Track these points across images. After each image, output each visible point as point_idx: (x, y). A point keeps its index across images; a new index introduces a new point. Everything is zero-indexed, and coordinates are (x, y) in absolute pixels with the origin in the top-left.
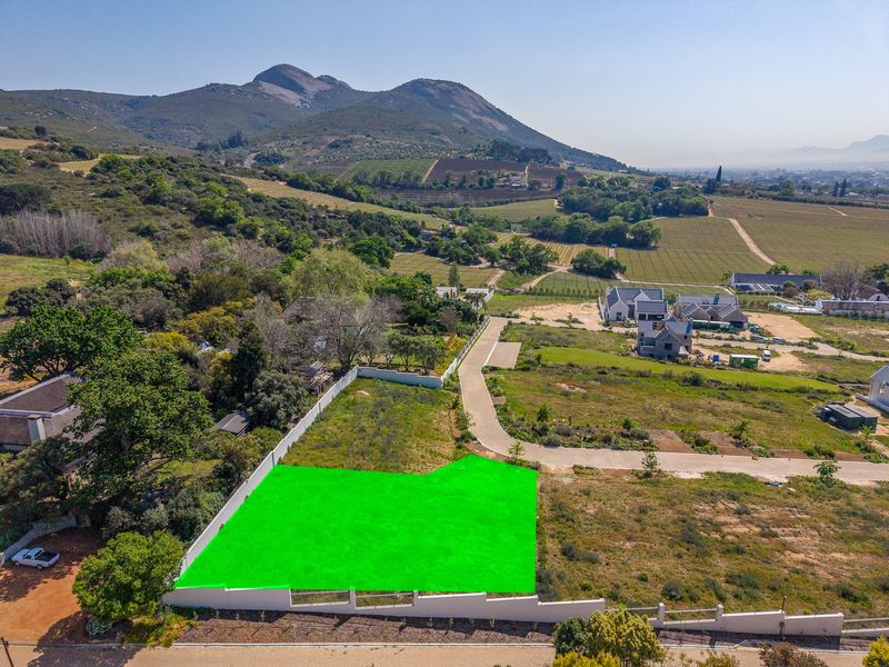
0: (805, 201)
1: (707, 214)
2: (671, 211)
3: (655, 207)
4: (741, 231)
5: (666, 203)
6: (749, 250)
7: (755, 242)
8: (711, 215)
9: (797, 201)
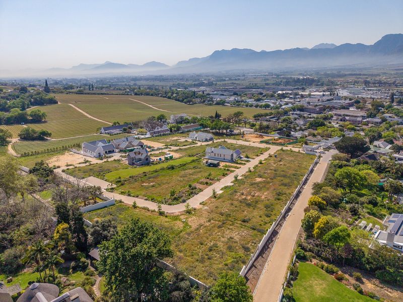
0: (89, 94)
1: (57, 103)
2: (40, 102)
3: (30, 101)
4: (77, 109)
5: (36, 99)
6: (88, 117)
7: (87, 113)
8: (59, 103)
9: (86, 94)
